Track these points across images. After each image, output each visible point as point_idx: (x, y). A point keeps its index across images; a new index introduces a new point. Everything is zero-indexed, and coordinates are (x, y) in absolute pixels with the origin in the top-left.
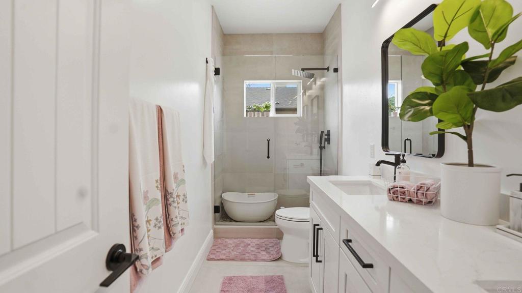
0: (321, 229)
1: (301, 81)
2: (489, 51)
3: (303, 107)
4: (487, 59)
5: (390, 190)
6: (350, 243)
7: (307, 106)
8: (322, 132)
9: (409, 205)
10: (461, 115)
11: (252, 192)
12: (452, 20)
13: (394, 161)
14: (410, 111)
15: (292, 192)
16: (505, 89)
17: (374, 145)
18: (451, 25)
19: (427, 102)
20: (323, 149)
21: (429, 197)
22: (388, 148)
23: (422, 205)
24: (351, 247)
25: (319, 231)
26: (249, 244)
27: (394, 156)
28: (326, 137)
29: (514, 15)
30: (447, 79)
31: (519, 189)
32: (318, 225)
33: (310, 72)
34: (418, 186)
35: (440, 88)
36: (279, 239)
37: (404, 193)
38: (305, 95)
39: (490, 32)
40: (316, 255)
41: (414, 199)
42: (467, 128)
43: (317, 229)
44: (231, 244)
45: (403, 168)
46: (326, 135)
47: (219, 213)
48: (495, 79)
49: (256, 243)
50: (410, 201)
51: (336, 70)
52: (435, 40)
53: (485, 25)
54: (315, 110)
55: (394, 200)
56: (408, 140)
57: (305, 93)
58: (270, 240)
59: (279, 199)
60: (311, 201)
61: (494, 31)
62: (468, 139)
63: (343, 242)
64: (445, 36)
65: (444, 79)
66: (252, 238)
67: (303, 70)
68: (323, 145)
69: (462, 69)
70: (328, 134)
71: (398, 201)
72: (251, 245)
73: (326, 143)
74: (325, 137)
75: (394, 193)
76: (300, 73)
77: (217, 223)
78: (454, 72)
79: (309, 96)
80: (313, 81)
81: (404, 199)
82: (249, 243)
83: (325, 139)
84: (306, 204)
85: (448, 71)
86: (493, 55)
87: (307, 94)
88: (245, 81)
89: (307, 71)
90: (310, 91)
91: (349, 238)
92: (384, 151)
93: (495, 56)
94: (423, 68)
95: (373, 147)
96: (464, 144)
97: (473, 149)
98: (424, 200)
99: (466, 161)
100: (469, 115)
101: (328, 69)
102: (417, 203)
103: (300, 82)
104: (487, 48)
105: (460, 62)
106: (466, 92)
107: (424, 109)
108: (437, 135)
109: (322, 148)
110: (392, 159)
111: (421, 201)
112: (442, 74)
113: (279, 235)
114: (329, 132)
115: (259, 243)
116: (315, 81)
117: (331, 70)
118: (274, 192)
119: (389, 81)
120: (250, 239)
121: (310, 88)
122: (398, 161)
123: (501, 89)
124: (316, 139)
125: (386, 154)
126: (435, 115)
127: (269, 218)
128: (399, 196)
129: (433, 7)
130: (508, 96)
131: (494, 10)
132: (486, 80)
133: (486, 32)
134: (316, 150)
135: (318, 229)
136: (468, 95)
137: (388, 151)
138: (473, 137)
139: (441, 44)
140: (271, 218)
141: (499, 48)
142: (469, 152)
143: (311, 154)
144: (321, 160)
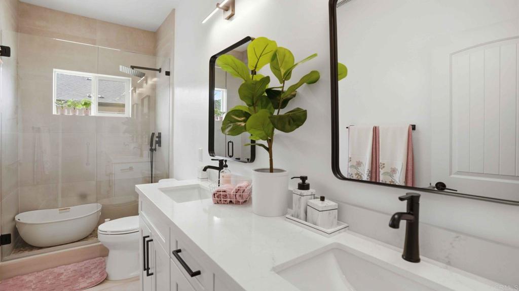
0: (152, 240)
1: (131, 79)
2: (282, 85)
3: (133, 106)
4: (280, 89)
5: (214, 195)
6: (179, 254)
7: (137, 104)
8: (153, 134)
9: (230, 206)
10: (265, 131)
11: (65, 207)
12: (261, 56)
13: (218, 166)
14: (230, 126)
15: (118, 200)
16: (291, 117)
17: (202, 150)
18: (260, 59)
19: (243, 119)
20: (154, 151)
21: (244, 198)
22: (214, 153)
23: (239, 204)
24: (180, 257)
25: (149, 243)
26: (62, 273)
27: (218, 161)
28: (157, 139)
29: (295, 63)
30: (256, 102)
31: (297, 187)
32: (148, 236)
33: (140, 71)
34: (236, 189)
35: (252, 108)
36: (103, 257)
37: (226, 196)
38: (135, 92)
39: (283, 71)
40: (146, 268)
41: (234, 200)
42: (269, 141)
43: (146, 242)
44: (32, 281)
45: (226, 172)
46: (157, 137)
47: (9, 242)
48: (285, 107)
49: (72, 270)
50: (231, 202)
51: (168, 73)
52: (248, 69)
53: (280, 66)
54: (146, 110)
55: (218, 203)
56: (230, 142)
57: (134, 90)
58: (92, 260)
59: (102, 210)
60: (140, 212)
61: (285, 71)
62: (269, 149)
63: (173, 253)
64: (256, 67)
65: (255, 102)
66: (65, 265)
67: (133, 67)
68: (153, 147)
69: (266, 95)
70: (159, 136)
71: (221, 203)
72: (65, 274)
73: (157, 145)
74: (155, 139)
75: (218, 197)
76: (129, 70)
77: (6, 258)
78: (261, 97)
79: (140, 94)
80: (143, 80)
81: (226, 201)
82: (62, 271)
83: (155, 141)
84: (134, 212)
85: (257, 96)
86: (284, 88)
87: (137, 92)
88: (54, 70)
89: (137, 69)
90: (140, 89)
91: (178, 249)
92: (211, 156)
93: (286, 89)
94: (240, 91)
95: (201, 152)
96: (267, 153)
97: (273, 158)
98: (241, 201)
99: (268, 167)
100: (270, 132)
101: (160, 70)
102: (236, 204)
103: (129, 80)
104: (281, 83)
105: (265, 90)
106: (269, 115)
107: (240, 125)
108: (250, 146)
109: (152, 150)
110: (217, 164)
111: (239, 202)
112: (253, 98)
113: (104, 252)
114: (160, 134)
115: (76, 268)
116: (146, 80)
117: (163, 73)
118: (96, 202)
119: (216, 89)
120: (64, 266)
121: (141, 86)
122: (222, 166)
123: (288, 116)
124: (147, 140)
125: (212, 160)
126: (248, 131)
127: (91, 234)
128: (222, 199)
129: (248, 39)
130: (292, 121)
131: (285, 56)
132: (280, 107)
133: (280, 70)
134: (146, 152)
135: (148, 242)
136: (269, 118)
137: (214, 156)
138: (273, 149)
139: (254, 72)
140: (93, 233)
141: (288, 84)
142: (270, 160)
143: (141, 155)
144: (152, 162)
